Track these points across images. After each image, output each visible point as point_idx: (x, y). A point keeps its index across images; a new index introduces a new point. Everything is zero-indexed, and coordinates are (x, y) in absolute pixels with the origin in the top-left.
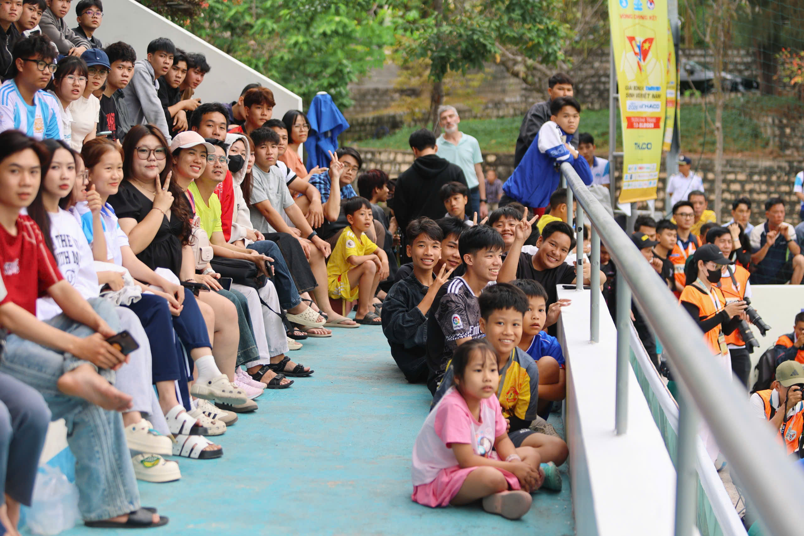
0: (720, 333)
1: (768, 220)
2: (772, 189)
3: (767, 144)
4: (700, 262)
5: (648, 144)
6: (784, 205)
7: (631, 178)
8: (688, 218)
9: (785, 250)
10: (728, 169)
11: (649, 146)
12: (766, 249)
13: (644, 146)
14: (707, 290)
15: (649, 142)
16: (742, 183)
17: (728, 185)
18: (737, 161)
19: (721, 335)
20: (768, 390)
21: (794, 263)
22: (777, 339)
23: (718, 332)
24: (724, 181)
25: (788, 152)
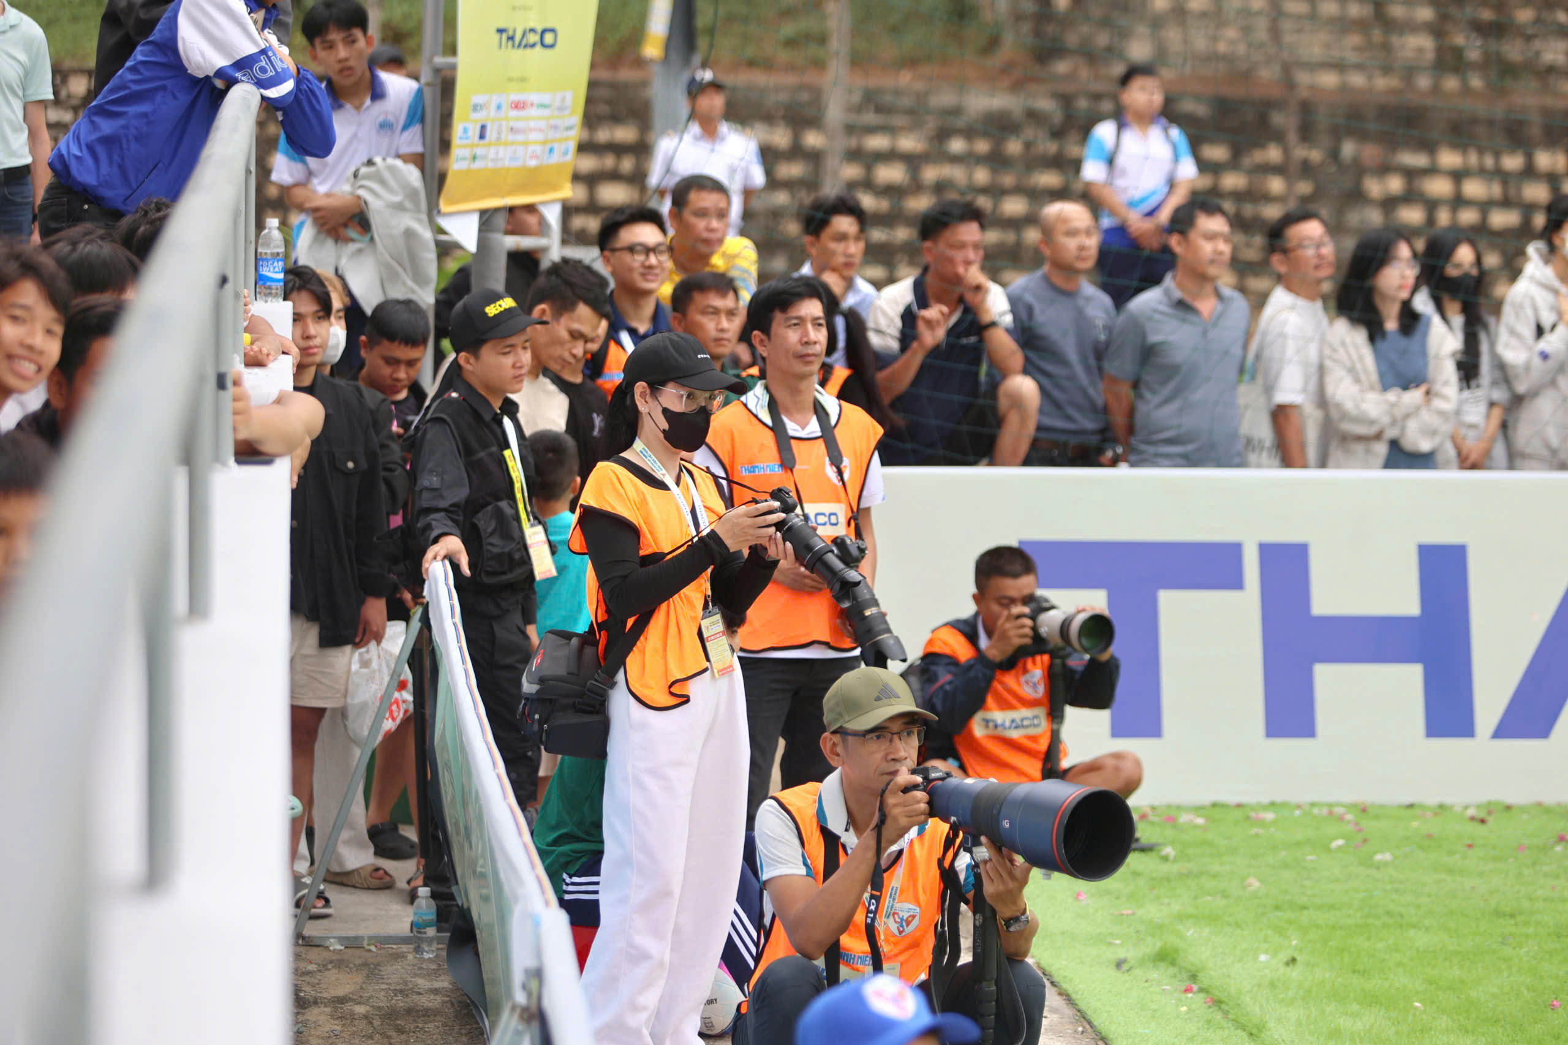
0: (705, 606)
1: (926, 270)
2: (1008, 180)
3: (992, 44)
4: (640, 387)
5: (544, 32)
6: (983, 227)
7: (482, 136)
8: (653, 260)
9: (977, 361)
10: (870, 118)
11: (549, 38)
12: (915, 359)
13: (533, 38)
14: (661, 473)
15: (549, 25)
16: (912, 161)
17: (869, 168)
18: (897, 93)
19: (710, 614)
20: (810, 786)
21: (1003, 403)
22: (927, 636)
23: (700, 604)
24: (855, 155)
25: (1062, 67)
